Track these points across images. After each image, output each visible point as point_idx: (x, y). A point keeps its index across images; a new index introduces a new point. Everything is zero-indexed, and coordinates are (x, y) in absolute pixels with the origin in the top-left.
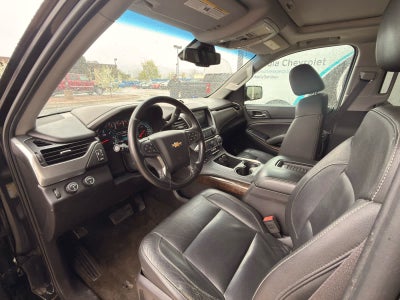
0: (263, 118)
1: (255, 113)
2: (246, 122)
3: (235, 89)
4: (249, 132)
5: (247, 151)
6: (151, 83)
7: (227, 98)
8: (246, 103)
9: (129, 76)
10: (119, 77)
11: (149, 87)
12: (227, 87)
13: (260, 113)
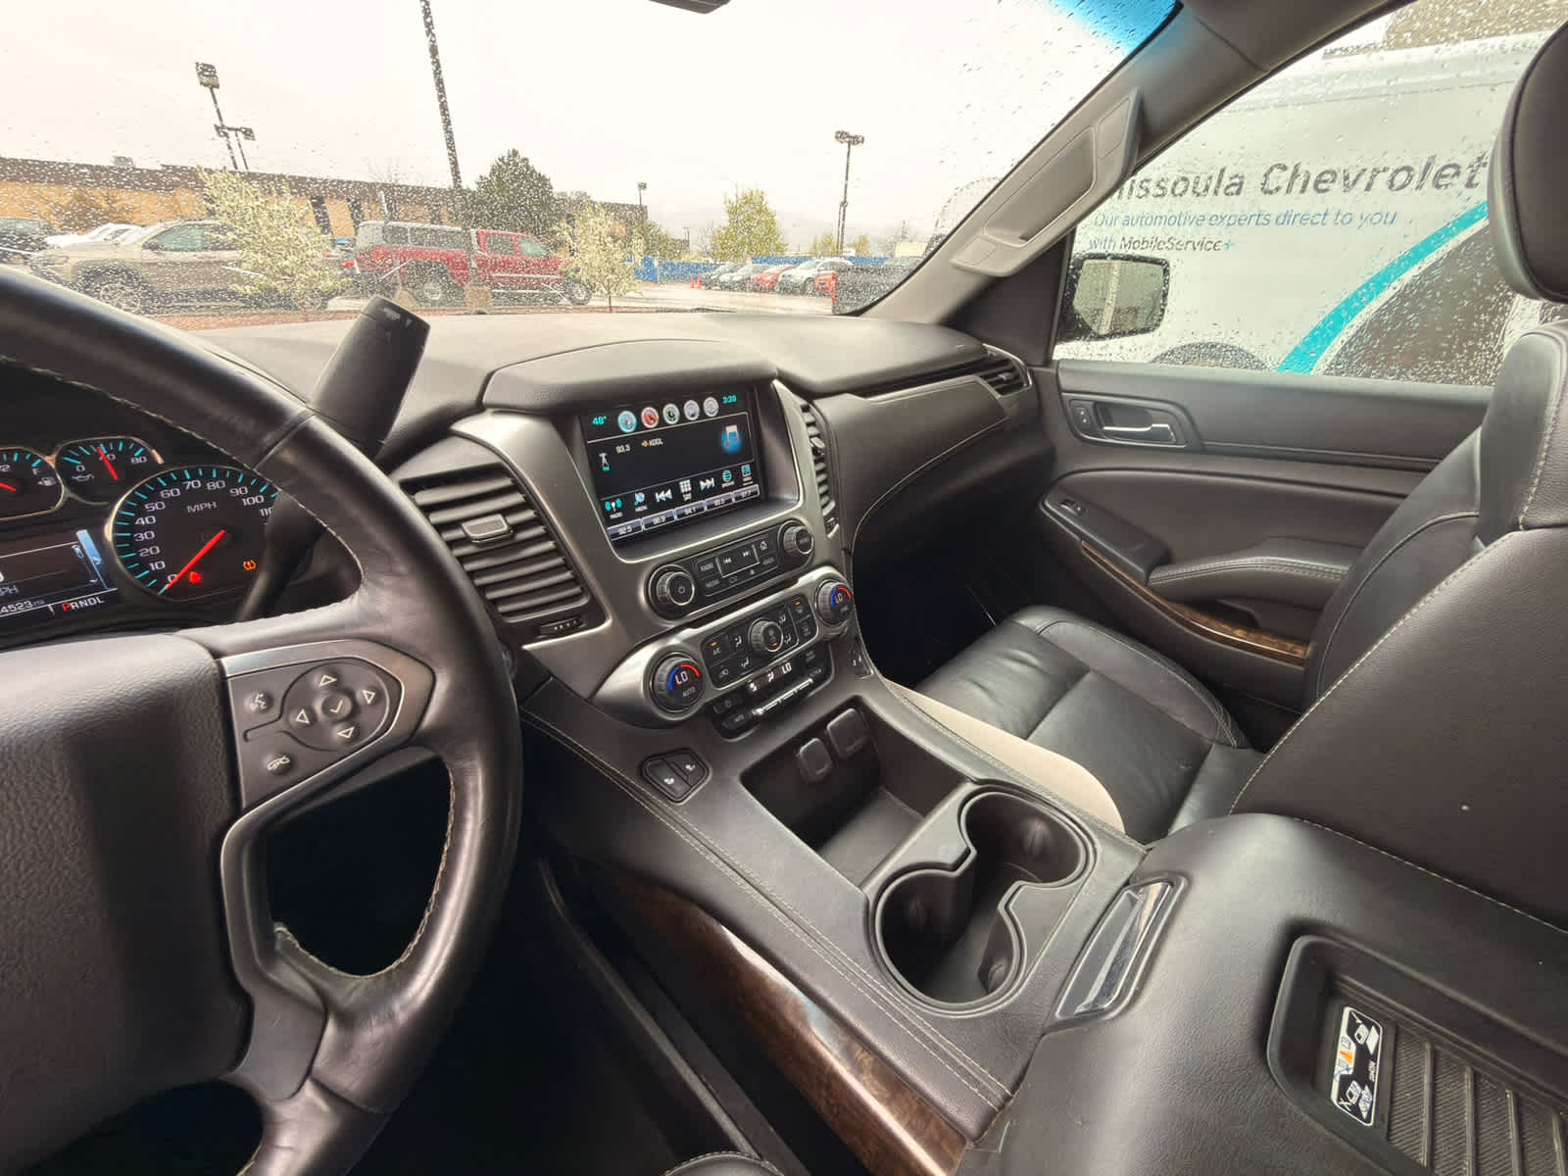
0: (1154, 446)
1: (1104, 411)
2: (1049, 457)
3: (1005, 267)
4: (1058, 512)
5: (1035, 621)
6: (748, 269)
7: (958, 320)
8: (1061, 351)
9: (685, 244)
10: (638, 245)
11: (742, 286)
12: (964, 258)
13: (1139, 415)
